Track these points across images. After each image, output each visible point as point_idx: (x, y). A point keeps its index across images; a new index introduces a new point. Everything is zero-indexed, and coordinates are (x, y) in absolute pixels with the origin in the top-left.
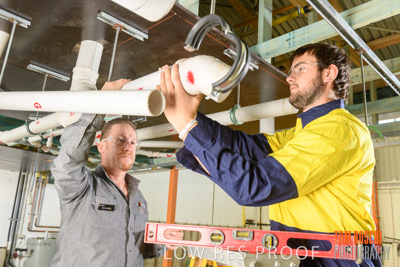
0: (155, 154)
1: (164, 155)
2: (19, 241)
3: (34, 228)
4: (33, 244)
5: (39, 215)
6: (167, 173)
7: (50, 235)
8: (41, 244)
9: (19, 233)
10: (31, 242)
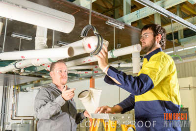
0: (79, 72)
1: (84, 72)
2: (7, 126)
3: (15, 118)
4: (15, 127)
5: (17, 110)
6: (88, 81)
7: (24, 121)
8: (19, 127)
9: (6, 121)
10: (14, 125)
